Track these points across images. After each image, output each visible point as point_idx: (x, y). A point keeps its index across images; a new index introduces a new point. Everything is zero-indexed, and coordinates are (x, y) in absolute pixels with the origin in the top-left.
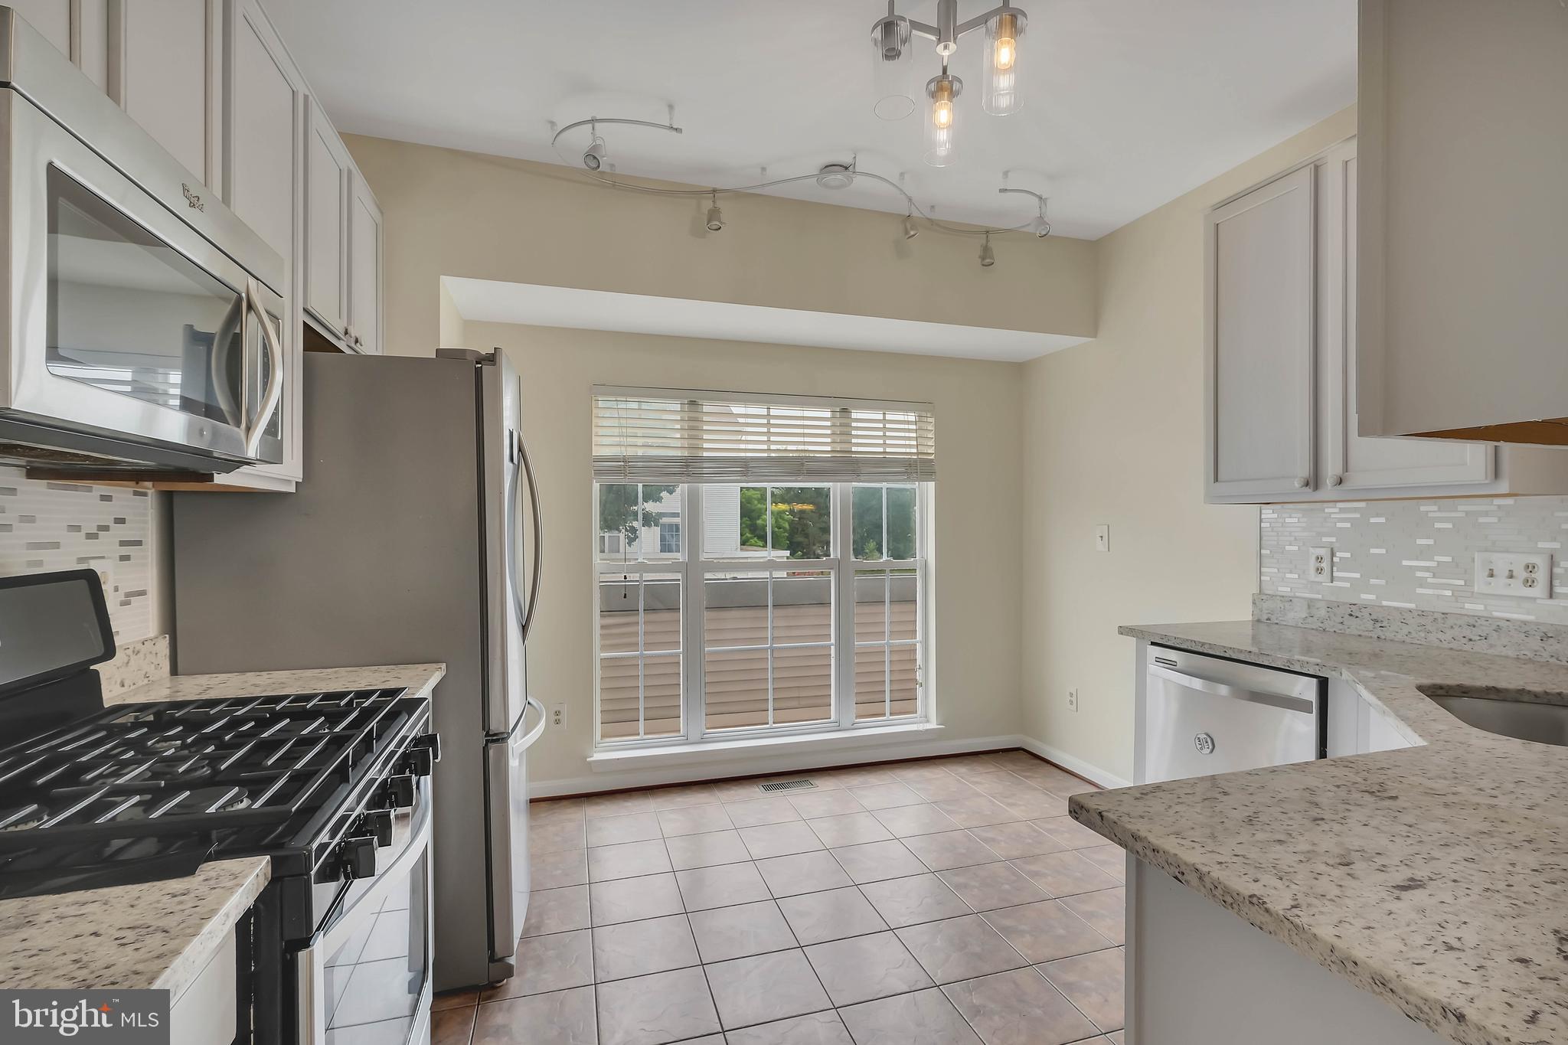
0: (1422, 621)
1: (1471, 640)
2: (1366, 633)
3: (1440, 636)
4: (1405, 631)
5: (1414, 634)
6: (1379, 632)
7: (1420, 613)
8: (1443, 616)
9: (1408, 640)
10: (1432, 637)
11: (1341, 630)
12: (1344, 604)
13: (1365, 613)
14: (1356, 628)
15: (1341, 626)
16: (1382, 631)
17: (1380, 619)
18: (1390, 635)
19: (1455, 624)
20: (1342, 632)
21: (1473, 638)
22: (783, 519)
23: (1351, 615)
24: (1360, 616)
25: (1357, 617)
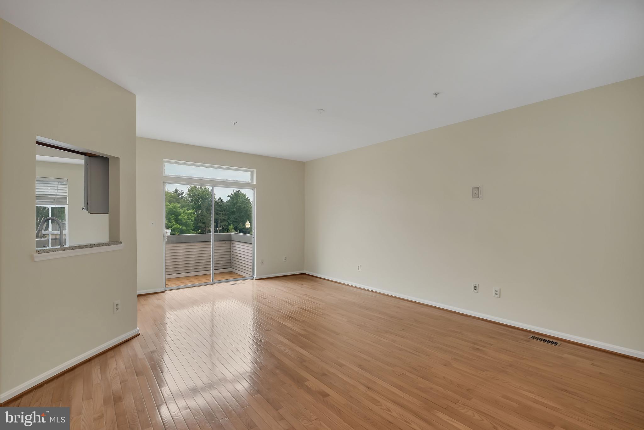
22: (192, 216)
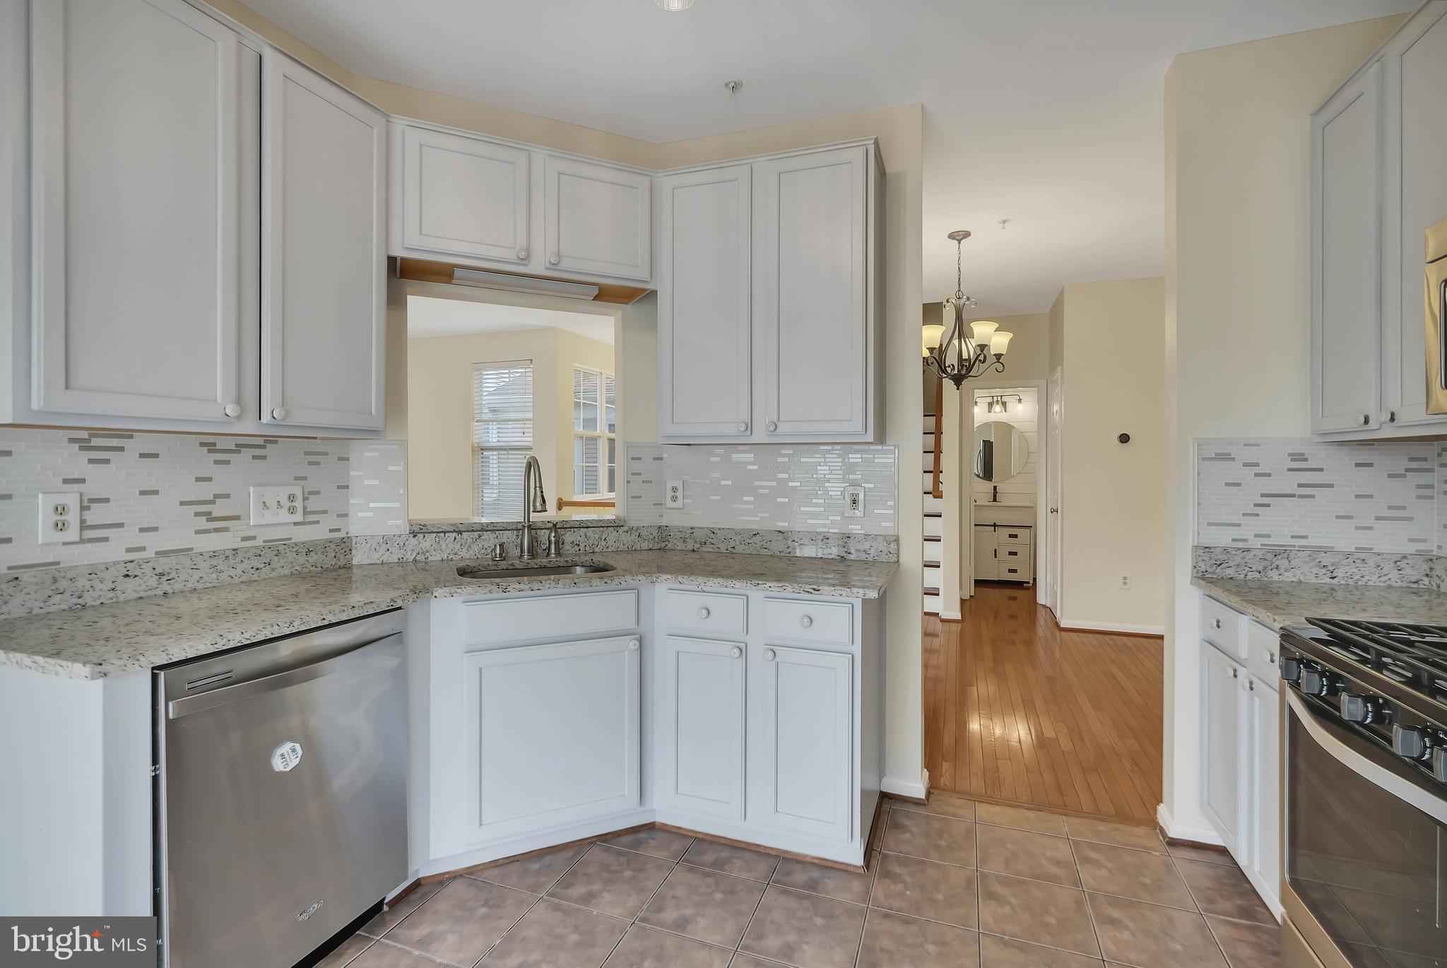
0: (214, 562)
1: (257, 569)
2: (149, 593)
3: (232, 572)
4: (196, 577)
5: (205, 579)
6: (166, 587)
7: (212, 554)
8: (234, 552)
9: (199, 586)
10: (224, 577)
11: (111, 599)
12: (115, 563)
13: (147, 569)
14: (135, 590)
15: (111, 594)
16: (169, 584)
17: (167, 570)
18: (178, 586)
19: (245, 557)
20: (114, 600)
21: (259, 566)
23: (127, 576)
24: (140, 574)
25: (136, 576)
